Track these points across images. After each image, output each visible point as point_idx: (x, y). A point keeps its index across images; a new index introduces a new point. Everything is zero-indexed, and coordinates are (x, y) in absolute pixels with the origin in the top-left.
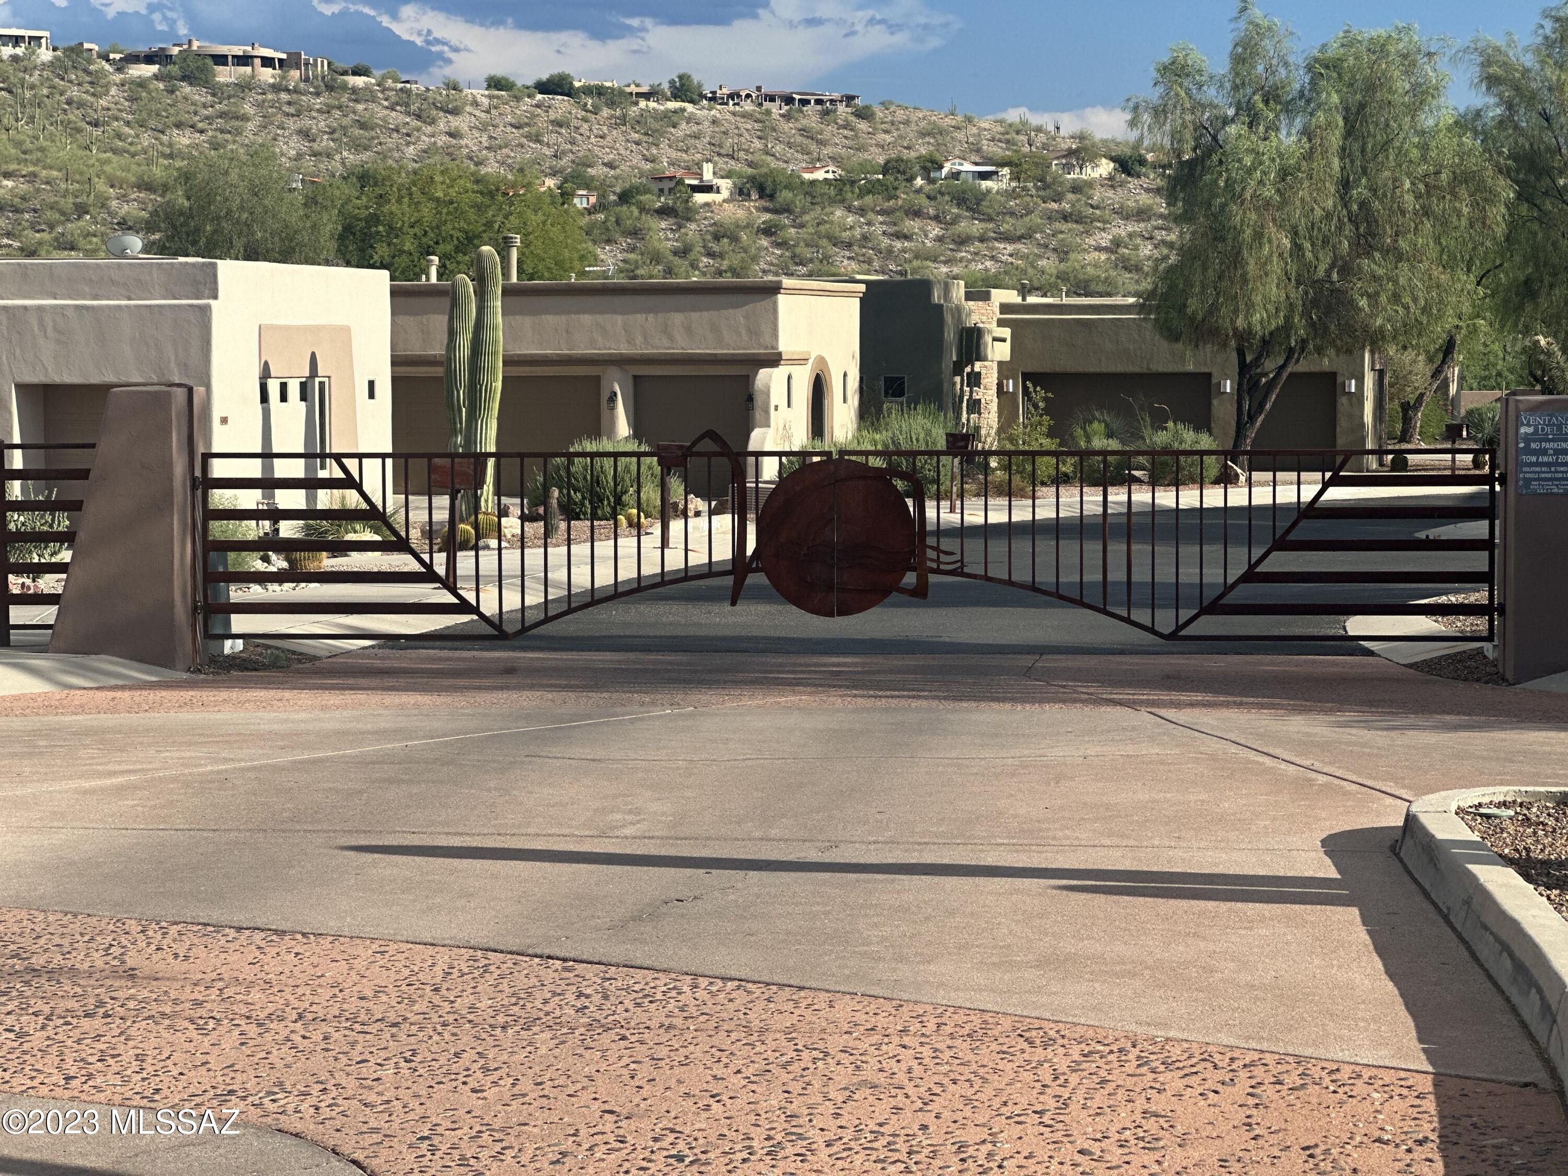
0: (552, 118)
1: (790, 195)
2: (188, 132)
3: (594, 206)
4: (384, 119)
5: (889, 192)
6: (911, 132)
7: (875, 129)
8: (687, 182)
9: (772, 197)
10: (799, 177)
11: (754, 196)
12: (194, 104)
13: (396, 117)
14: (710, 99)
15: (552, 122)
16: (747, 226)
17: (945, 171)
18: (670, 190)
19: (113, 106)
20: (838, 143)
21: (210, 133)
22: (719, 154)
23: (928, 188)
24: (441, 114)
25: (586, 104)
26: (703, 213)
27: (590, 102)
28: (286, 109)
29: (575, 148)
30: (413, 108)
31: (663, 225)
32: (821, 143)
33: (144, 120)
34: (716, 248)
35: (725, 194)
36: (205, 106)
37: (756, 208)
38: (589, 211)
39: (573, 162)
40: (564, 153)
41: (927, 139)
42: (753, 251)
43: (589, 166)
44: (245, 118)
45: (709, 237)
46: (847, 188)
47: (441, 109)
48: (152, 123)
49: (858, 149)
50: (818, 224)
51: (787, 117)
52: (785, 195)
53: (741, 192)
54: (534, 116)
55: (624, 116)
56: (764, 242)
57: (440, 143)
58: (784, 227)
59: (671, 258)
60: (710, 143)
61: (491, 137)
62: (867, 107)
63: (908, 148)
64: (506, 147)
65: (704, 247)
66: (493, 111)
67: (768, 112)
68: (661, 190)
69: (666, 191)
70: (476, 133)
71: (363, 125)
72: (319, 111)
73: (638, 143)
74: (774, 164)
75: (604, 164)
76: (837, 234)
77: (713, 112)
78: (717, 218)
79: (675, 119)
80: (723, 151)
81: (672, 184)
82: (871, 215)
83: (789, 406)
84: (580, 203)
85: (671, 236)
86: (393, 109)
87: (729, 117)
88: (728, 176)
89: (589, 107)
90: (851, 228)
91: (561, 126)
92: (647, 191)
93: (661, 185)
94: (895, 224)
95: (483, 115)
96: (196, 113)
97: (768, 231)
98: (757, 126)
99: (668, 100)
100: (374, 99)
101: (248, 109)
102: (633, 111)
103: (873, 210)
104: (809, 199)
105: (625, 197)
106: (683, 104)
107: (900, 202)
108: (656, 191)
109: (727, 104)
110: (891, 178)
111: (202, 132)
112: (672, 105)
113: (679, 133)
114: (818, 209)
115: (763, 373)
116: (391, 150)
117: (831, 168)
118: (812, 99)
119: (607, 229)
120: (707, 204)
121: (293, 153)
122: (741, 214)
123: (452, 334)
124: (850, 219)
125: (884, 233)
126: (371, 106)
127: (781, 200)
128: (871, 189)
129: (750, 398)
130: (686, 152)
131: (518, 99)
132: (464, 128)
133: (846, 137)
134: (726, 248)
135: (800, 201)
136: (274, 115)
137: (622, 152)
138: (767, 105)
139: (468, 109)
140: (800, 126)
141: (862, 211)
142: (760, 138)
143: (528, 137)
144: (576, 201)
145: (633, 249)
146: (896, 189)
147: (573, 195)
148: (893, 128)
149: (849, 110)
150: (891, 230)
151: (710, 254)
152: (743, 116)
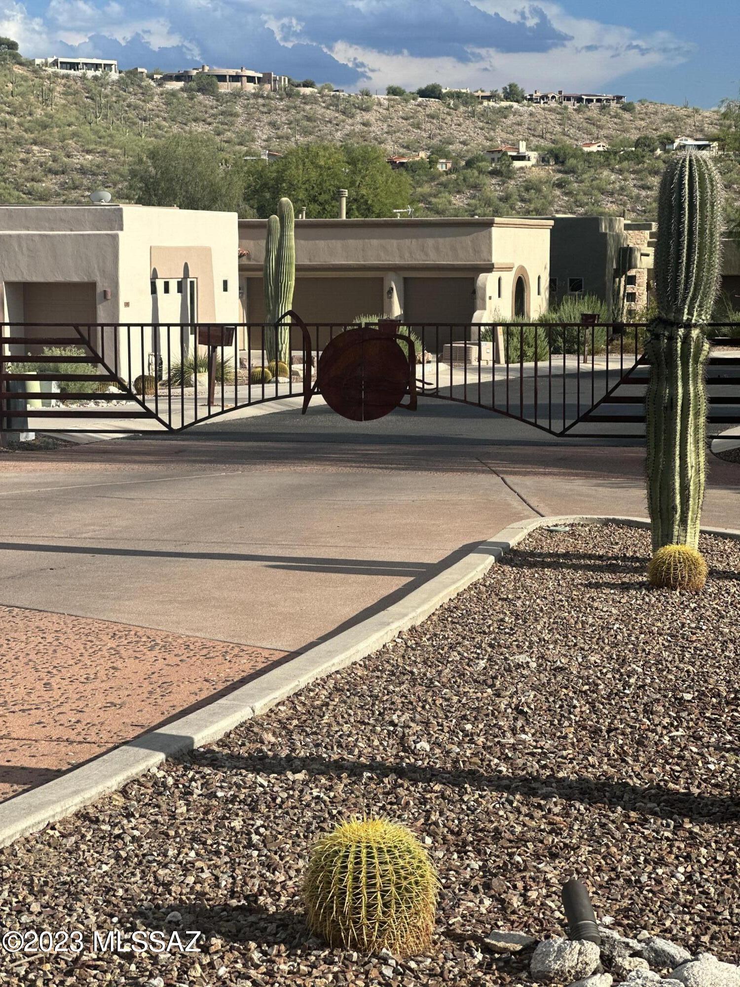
0: (428, 113)
1: (575, 162)
2: (201, 124)
3: (450, 170)
4: (322, 115)
5: (639, 159)
6: (658, 119)
7: (635, 117)
8: (509, 153)
9: (563, 163)
10: (581, 150)
11: (552, 162)
12: (205, 106)
13: (330, 114)
14: (529, 100)
15: (428, 116)
16: (546, 182)
17: (675, 145)
18: (499, 159)
19: (155, 108)
20: (610, 126)
21: (215, 125)
22: (534, 135)
23: (664, 156)
24: (358, 111)
25: (449, 104)
26: (519, 174)
27: (452, 102)
28: (261, 108)
29: (443, 132)
30: (341, 107)
31: (494, 181)
32: (600, 127)
33: (175, 117)
34: (526, 196)
35: (533, 161)
36: (212, 108)
37: (553, 170)
38: (447, 173)
39: (441, 141)
40: (435, 135)
41: (669, 124)
42: (550, 198)
43: (450, 144)
44: (236, 115)
45: (522, 189)
46: (612, 156)
47: (358, 108)
48: (179, 119)
49: (624, 131)
50: (592, 180)
51: (578, 111)
52: (571, 162)
53: (543, 160)
54: (417, 112)
55: (474, 111)
56: (558, 192)
57: (357, 130)
58: (569, 183)
59: (498, 202)
60: (528, 129)
61: (389, 126)
62: (630, 104)
63: (656, 130)
64: (398, 131)
65: (519, 196)
66: (391, 109)
67: (566, 108)
68: (493, 159)
69: (496, 160)
70: (380, 123)
71: (309, 119)
72: (282, 110)
73: (482, 129)
74: (568, 141)
75: (461, 143)
76: (604, 187)
77: (531, 108)
78: (528, 177)
79: (506, 113)
80: (536, 134)
81: (500, 155)
82: (626, 174)
83: (499, 296)
84: (441, 168)
85: (498, 188)
86: (328, 108)
87: (541, 111)
88: (536, 149)
89: (451, 105)
90: (614, 182)
91: (433, 118)
92: (483, 160)
93: (493, 156)
94: (642, 180)
95: (384, 112)
96: (206, 112)
97: (560, 185)
98: (558, 117)
99: (502, 100)
100: (316, 102)
101: (238, 109)
102: (479, 108)
103: (628, 171)
104: (587, 164)
105: (469, 164)
106: (512, 103)
107: (646, 165)
108: (490, 160)
109: (539, 103)
110: (640, 150)
111: (210, 124)
112: (505, 104)
113: (508, 122)
114: (592, 170)
115: (482, 276)
116: (326, 134)
117: (601, 144)
118: (595, 98)
119: (458, 184)
120: (522, 168)
121: (265, 137)
122: (543, 174)
123: (268, 252)
124: (613, 177)
125: (635, 186)
126: (314, 106)
127: (568, 165)
128: (627, 157)
129: (474, 292)
130: (512, 134)
131: (407, 101)
132: (373, 120)
133: (616, 123)
134: (533, 196)
135: (581, 166)
136: (255, 113)
137: (472, 134)
138: (565, 103)
139: (375, 107)
140: (586, 116)
141: (620, 171)
142: (560, 124)
143: (413, 125)
144: (439, 166)
145: (473, 197)
146: (643, 157)
147: (437, 162)
148: (646, 117)
149: (618, 105)
150: (639, 183)
151: (523, 200)
152: (550, 111)
